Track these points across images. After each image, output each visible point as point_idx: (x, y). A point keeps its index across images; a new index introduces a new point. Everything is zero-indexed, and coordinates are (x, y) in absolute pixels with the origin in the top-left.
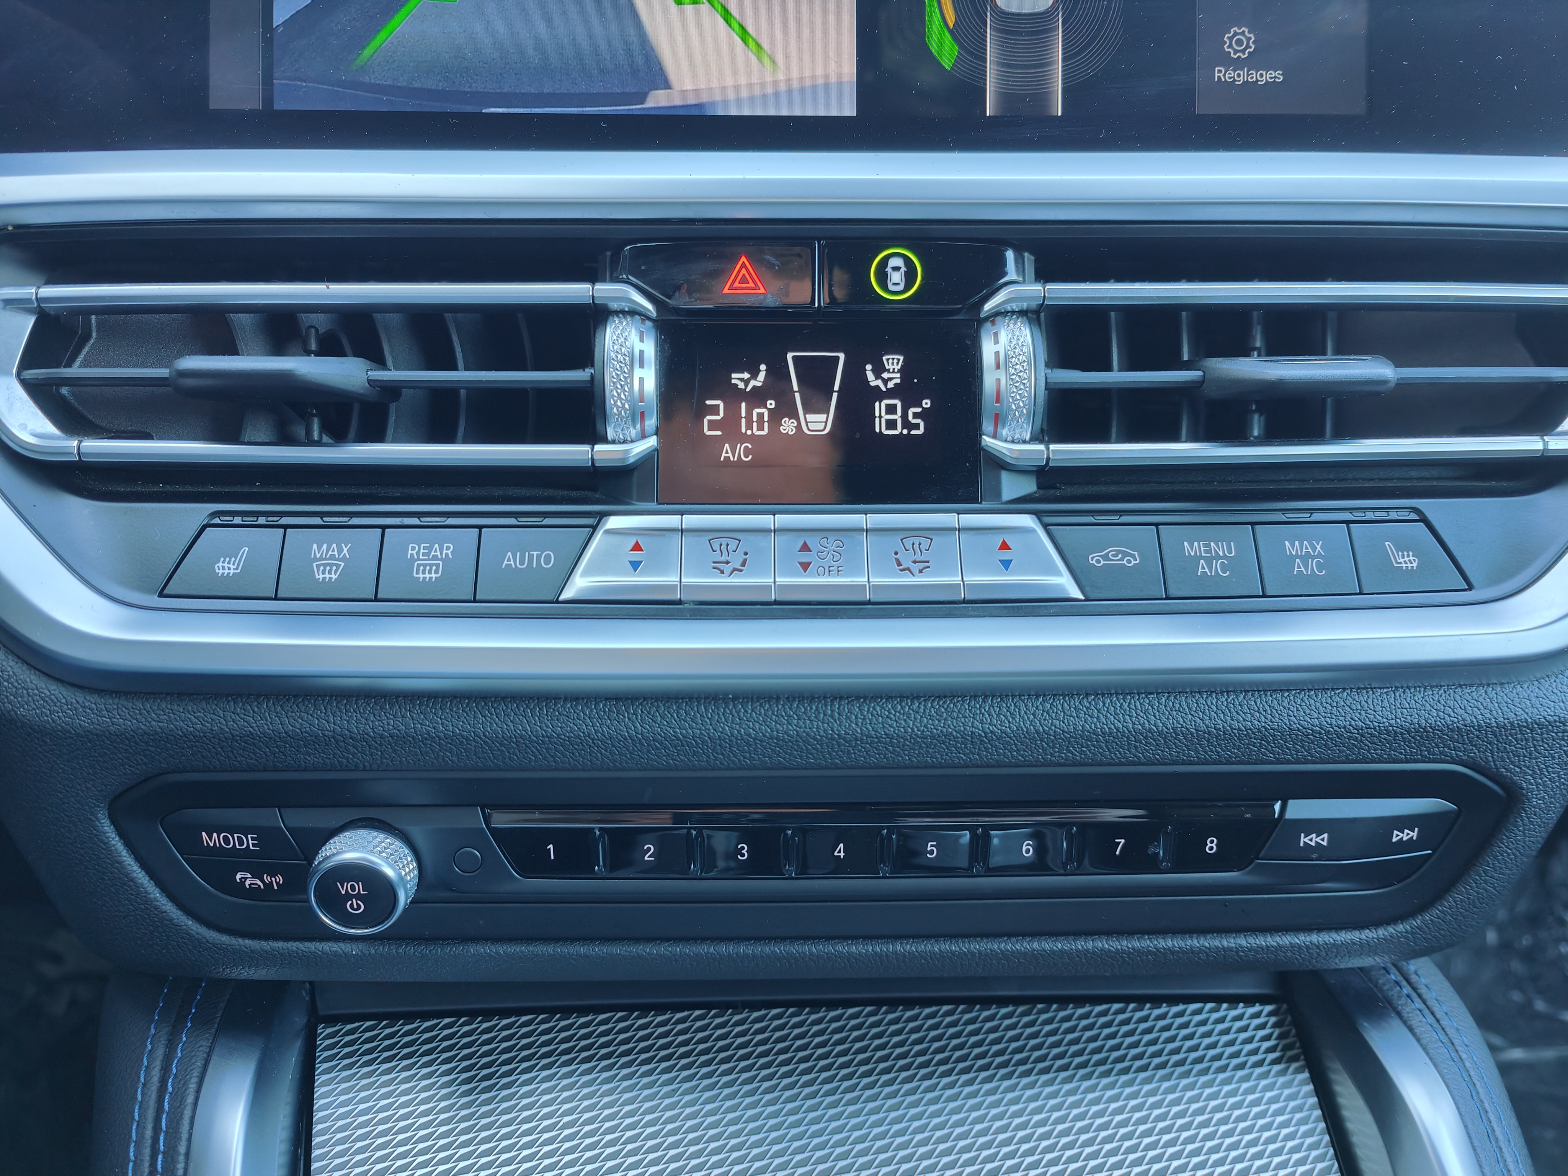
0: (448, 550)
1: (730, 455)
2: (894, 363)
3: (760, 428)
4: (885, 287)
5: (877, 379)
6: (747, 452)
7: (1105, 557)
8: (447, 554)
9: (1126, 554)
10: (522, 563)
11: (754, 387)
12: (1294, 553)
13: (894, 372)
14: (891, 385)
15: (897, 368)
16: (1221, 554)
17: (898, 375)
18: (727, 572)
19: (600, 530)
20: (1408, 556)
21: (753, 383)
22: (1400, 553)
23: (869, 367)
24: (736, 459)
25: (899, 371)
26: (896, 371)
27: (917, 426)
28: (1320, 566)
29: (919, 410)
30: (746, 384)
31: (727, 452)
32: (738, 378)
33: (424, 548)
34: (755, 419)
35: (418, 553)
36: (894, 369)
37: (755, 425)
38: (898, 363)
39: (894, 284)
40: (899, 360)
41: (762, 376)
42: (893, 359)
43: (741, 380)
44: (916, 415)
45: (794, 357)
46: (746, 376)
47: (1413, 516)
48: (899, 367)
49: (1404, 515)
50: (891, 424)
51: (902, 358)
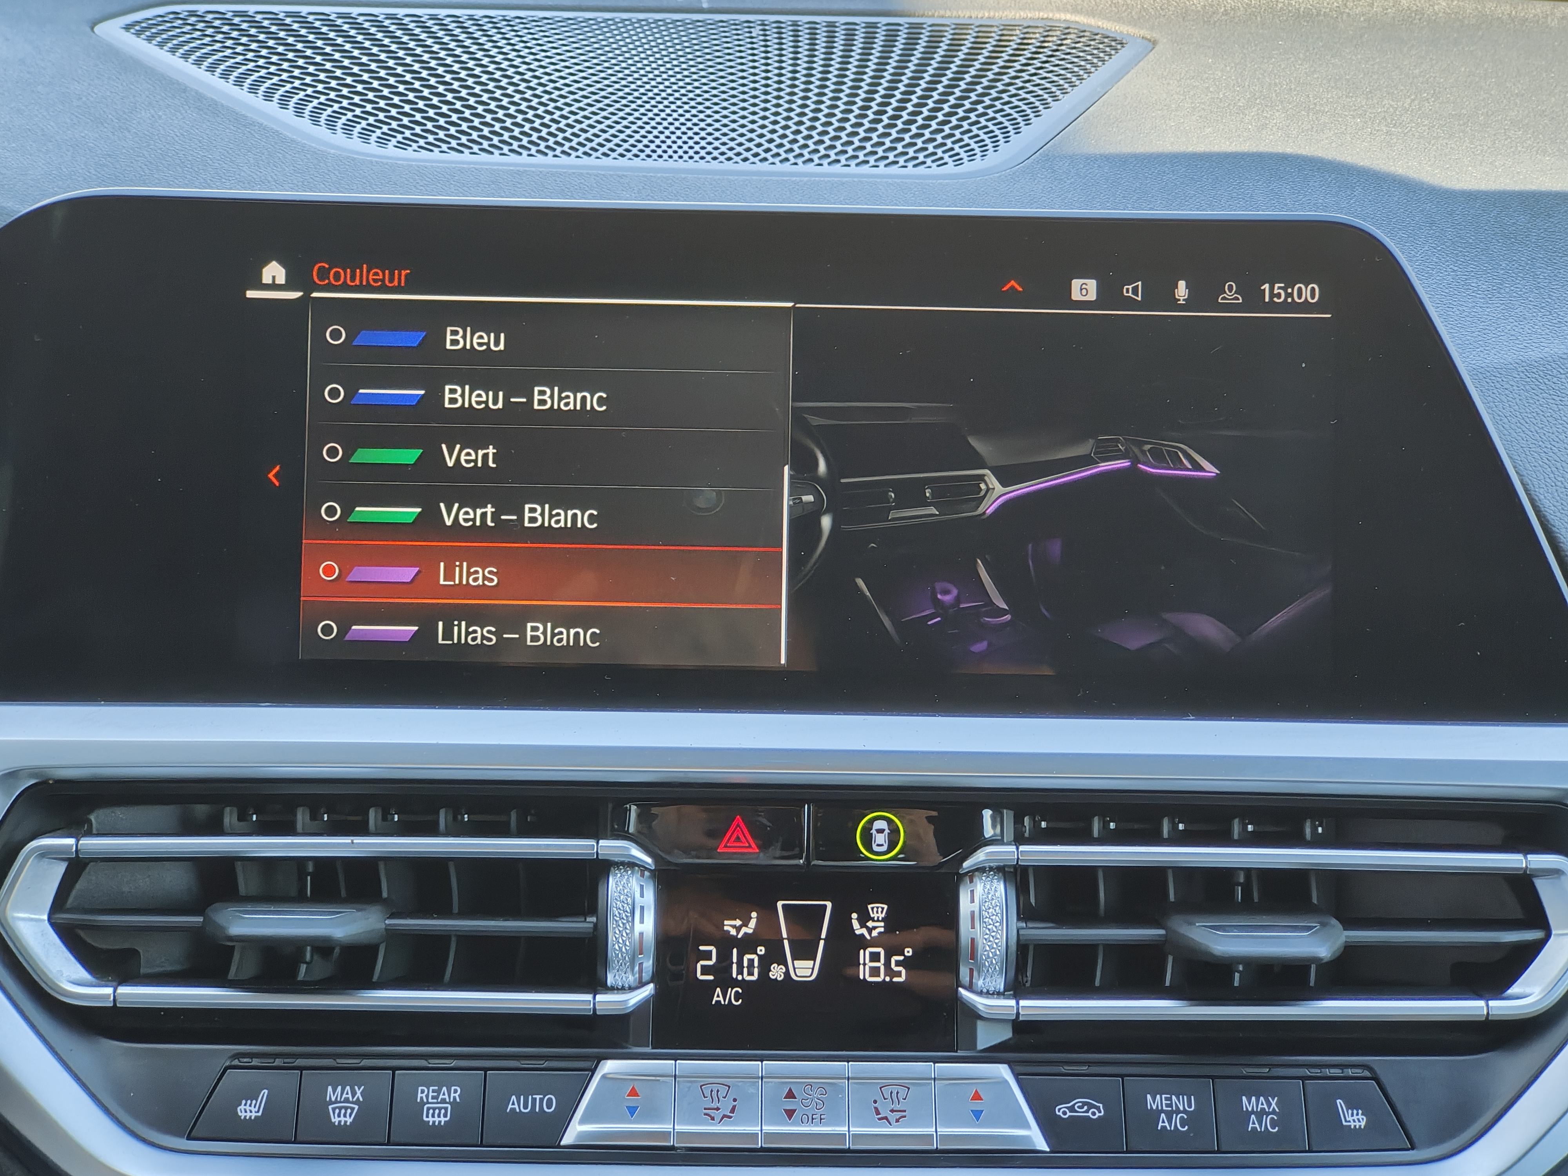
0: (456, 1093)
1: (721, 999)
2: (878, 911)
3: (751, 973)
4: (869, 849)
5: (861, 927)
6: (737, 996)
7: (1072, 1109)
8: (455, 1098)
9: (1091, 1106)
10: (526, 1107)
11: (745, 933)
12: (1250, 1109)
13: (878, 921)
14: (875, 933)
15: (882, 916)
16: (1181, 1108)
17: (882, 924)
18: (717, 1119)
19: (598, 1074)
20: (1357, 1114)
21: (744, 930)
22: (1350, 1111)
23: (854, 916)
24: (726, 1003)
25: (883, 920)
26: (880, 919)
27: (899, 974)
28: (1274, 1124)
29: (901, 958)
30: (738, 931)
31: (718, 996)
32: (730, 926)
33: (433, 1091)
34: (745, 964)
35: (427, 1096)
36: (878, 917)
37: (745, 970)
38: (882, 912)
39: (878, 845)
40: (883, 909)
41: (753, 923)
42: (878, 908)
43: (734, 927)
44: (898, 963)
45: (783, 906)
46: (738, 923)
47: (1367, 1073)
48: (883, 915)
49: (1358, 1072)
50: (875, 972)
51: (886, 907)
